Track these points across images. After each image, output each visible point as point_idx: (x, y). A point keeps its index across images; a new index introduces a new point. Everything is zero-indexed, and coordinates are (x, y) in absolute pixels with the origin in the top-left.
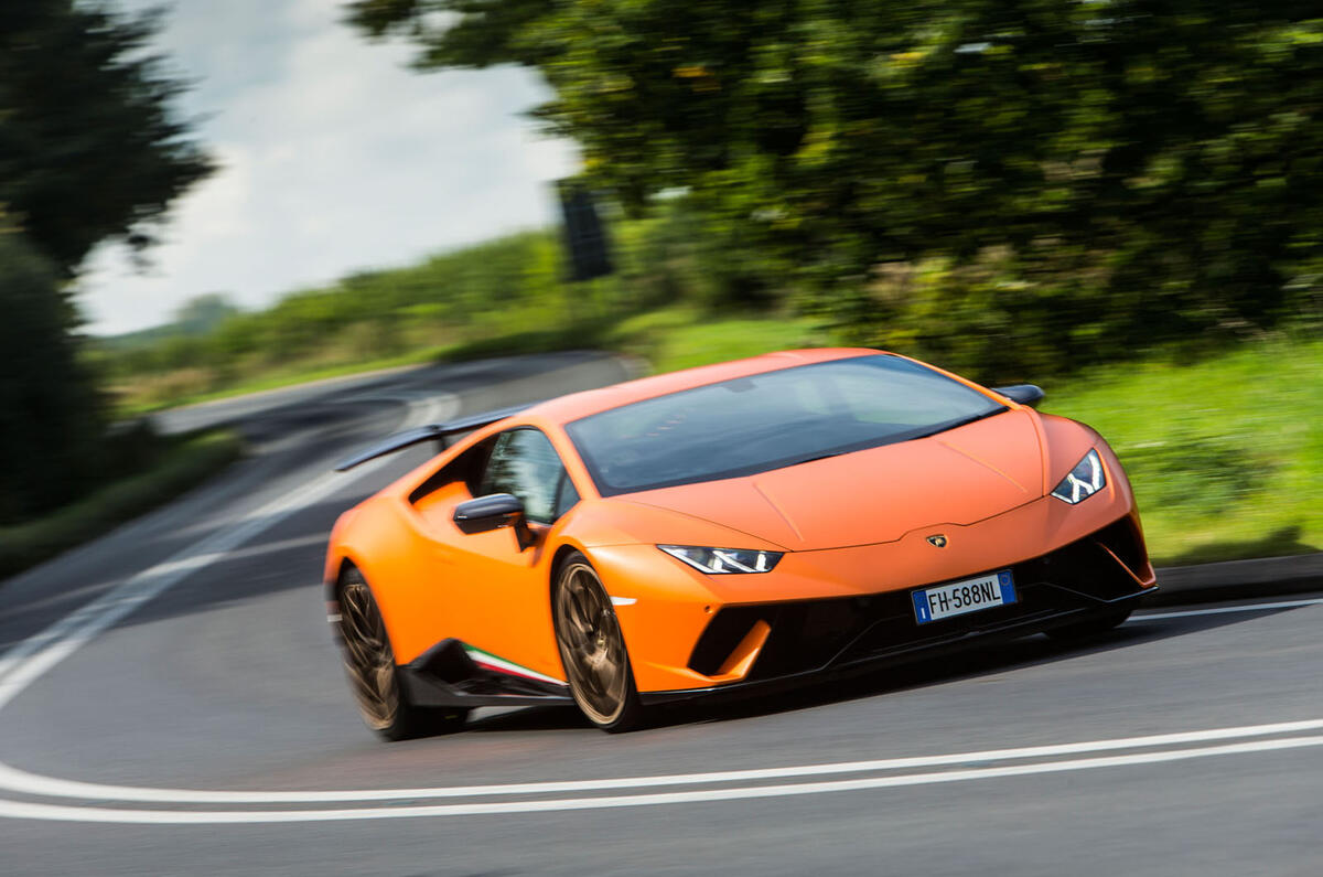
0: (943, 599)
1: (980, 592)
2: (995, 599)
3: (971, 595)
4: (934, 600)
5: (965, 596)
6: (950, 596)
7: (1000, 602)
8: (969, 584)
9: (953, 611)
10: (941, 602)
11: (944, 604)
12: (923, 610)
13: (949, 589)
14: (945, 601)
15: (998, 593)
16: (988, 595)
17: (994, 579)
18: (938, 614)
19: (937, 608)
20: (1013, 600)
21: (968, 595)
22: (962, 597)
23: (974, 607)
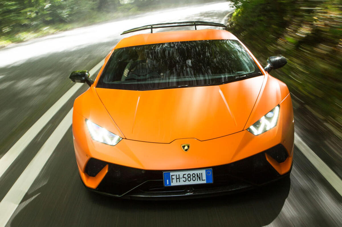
0: (178, 177)
1: (196, 177)
2: (202, 180)
3: (192, 177)
4: (173, 177)
5: (189, 177)
6: (181, 176)
7: (205, 182)
8: (191, 172)
9: (182, 183)
10: (177, 179)
11: (178, 180)
12: (168, 180)
13: (181, 174)
14: (179, 178)
15: (204, 177)
16: (200, 178)
17: (204, 172)
18: (174, 183)
19: (174, 181)
20: (211, 182)
21: (190, 177)
22: (187, 178)
23: (192, 183)
